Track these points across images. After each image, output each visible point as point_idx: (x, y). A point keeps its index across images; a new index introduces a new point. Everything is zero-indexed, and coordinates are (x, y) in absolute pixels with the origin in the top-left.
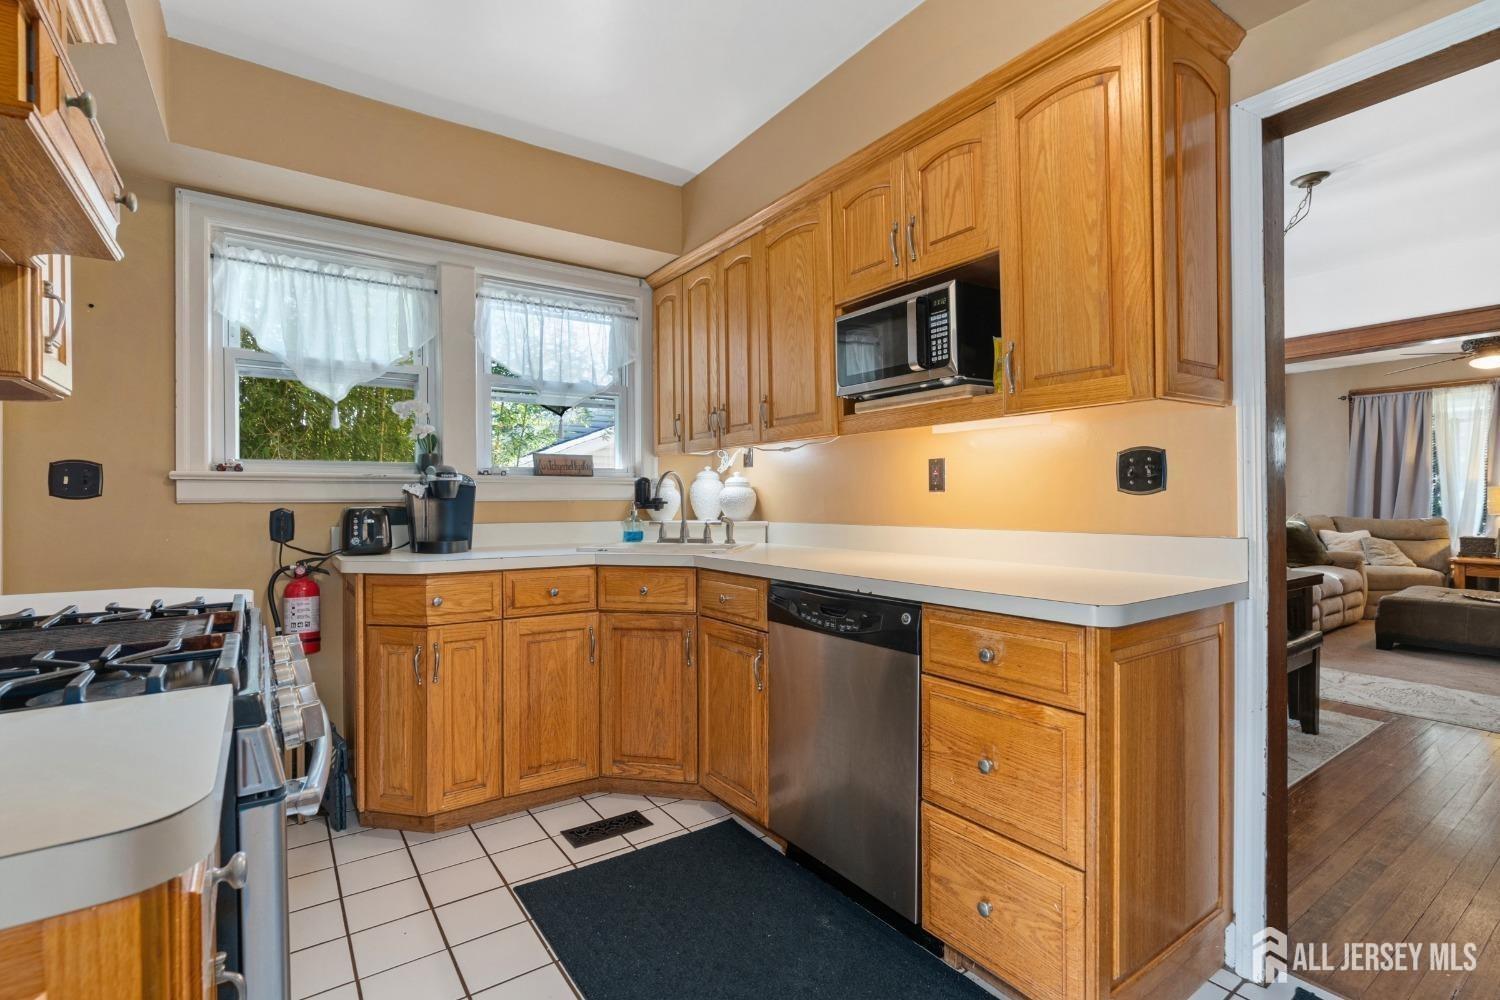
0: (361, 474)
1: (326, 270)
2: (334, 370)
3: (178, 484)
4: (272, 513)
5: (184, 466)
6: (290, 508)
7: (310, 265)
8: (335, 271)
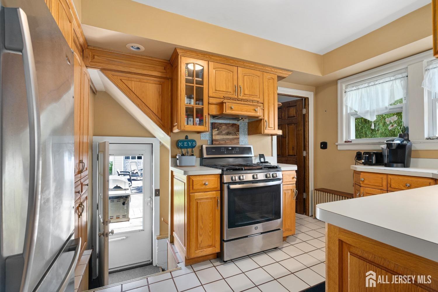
0: (378, 142)
1: (370, 84)
2: (371, 113)
3: (338, 146)
4: (357, 153)
5: (339, 142)
6: (361, 151)
7: (366, 85)
8: (373, 84)
